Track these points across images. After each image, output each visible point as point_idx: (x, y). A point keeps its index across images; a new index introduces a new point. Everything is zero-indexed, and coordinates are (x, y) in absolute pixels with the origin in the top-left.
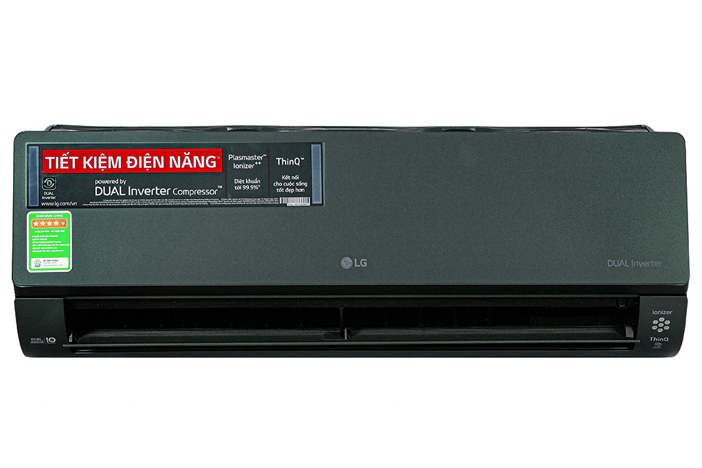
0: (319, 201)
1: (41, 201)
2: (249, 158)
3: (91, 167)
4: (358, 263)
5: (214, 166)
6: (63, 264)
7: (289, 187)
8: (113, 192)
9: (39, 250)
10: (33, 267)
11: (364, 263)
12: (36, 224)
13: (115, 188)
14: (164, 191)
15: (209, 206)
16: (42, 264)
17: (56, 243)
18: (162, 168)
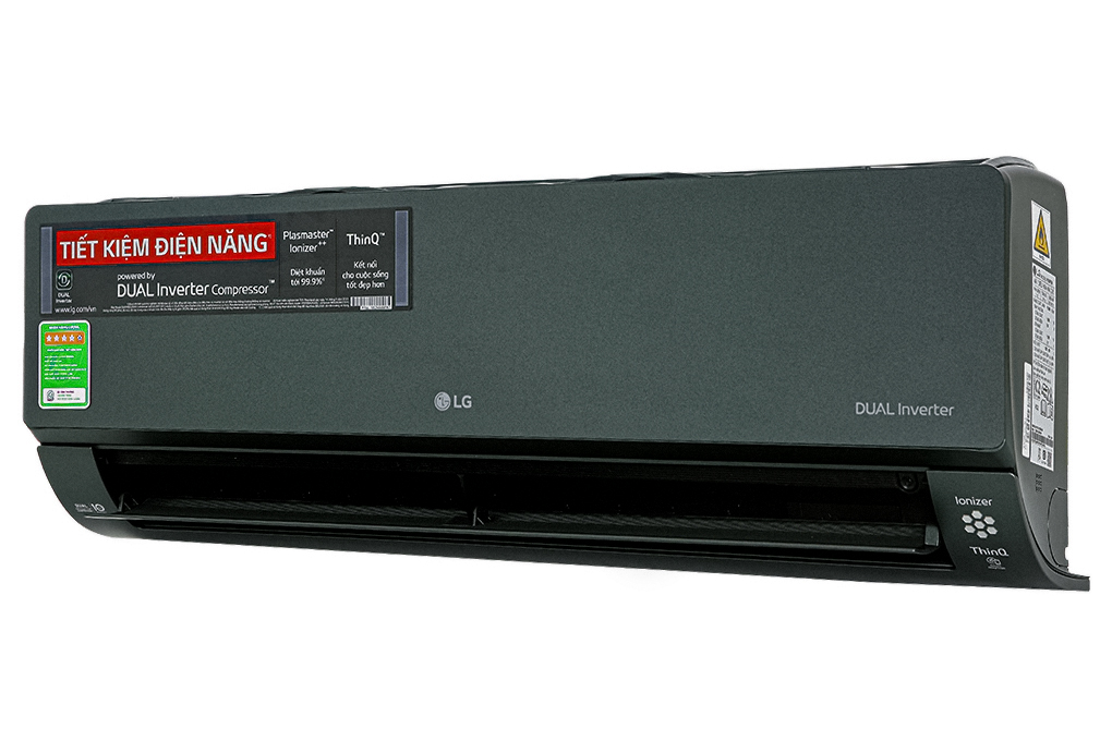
0: (404, 301)
1: (56, 305)
2: (311, 236)
3: (113, 255)
4: (459, 403)
5: (265, 249)
6: (79, 397)
7: (365, 281)
8: (139, 292)
9: (52, 377)
10: (45, 401)
11: (467, 403)
12: (49, 339)
13: (141, 286)
14: (201, 290)
15: (258, 311)
16: (56, 397)
17: (71, 368)
18: (198, 255)
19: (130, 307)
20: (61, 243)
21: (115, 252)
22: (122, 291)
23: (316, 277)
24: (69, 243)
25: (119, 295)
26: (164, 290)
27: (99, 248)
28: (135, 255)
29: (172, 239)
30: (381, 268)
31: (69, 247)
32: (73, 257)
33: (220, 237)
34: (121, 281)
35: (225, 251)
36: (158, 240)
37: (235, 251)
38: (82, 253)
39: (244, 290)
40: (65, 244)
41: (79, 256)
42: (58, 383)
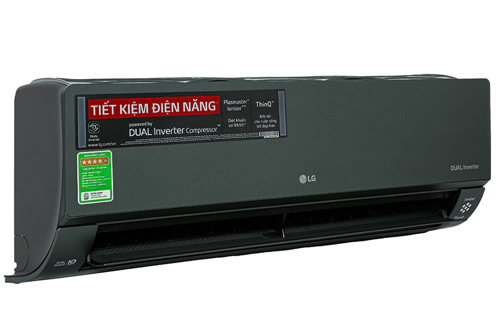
0: (284, 133)
1: (88, 143)
2: (238, 103)
3: (126, 113)
4: (310, 179)
5: (214, 109)
6: (107, 195)
7: (266, 124)
8: (143, 133)
9: (87, 185)
10: (83, 199)
11: (314, 179)
12: (84, 162)
13: (144, 129)
14: (180, 131)
15: (212, 141)
16: (90, 197)
17: (100, 178)
18: (178, 112)
19: (137, 142)
20: (91, 106)
21: (127, 112)
22: (132, 133)
23: (240, 122)
24: (97, 106)
25: (130, 135)
26: (158, 131)
27: (117, 109)
28: (140, 112)
29: (162, 104)
30: (272, 118)
31: (97, 109)
32: (100, 114)
33: (190, 103)
34: (132, 127)
35: (193, 110)
36: (154, 104)
37: (198, 110)
38: (106, 112)
39: (204, 130)
40: (94, 107)
41: (104, 114)
42: (91, 188)
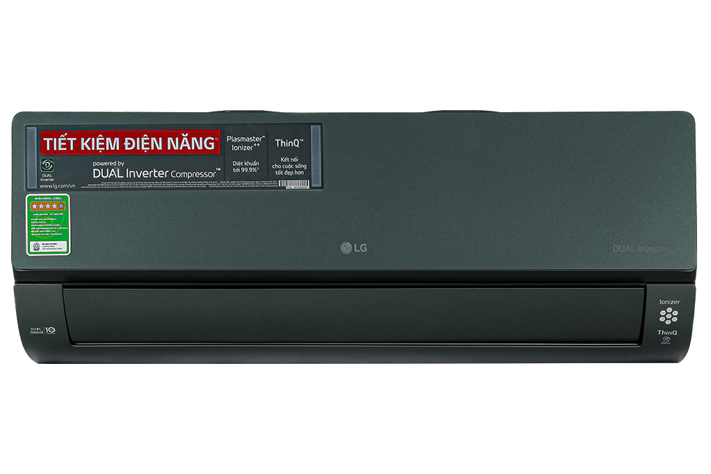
0: (319, 183)
1: (39, 183)
2: (248, 140)
3: (89, 149)
4: (358, 248)
5: (213, 148)
6: (62, 247)
7: (289, 170)
8: (111, 175)
9: (38, 233)
10: (32, 250)
11: (364, 248)
12: (35, 206)
13: (113, 170)
14: (161, 174)
15: (208, 188)
16: (41, 247)
17: (54, 227)
18: (160, 150)
19: (103, 185)
20: (44, 139)
21: (91, 147)
22: (97, 173)
23: (252, 167)
24: (52, 139)
25: (94, 177)
26: (132, 174)
27: (77, 144)
28: (108, 149)
29: (138, 139)
31: (52, 143)
32: (55, 149)
33: (177, 139)
34: (96, 167)
35: (181, 148)
36: (127, 139)
37: (189, 148)
38: (62, 146)
39: (197, 174)
40: (48, 140)
41: (60, 149)
